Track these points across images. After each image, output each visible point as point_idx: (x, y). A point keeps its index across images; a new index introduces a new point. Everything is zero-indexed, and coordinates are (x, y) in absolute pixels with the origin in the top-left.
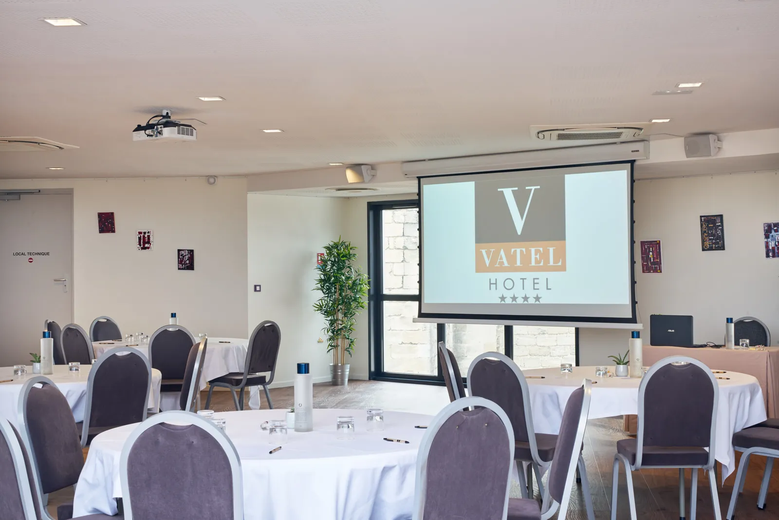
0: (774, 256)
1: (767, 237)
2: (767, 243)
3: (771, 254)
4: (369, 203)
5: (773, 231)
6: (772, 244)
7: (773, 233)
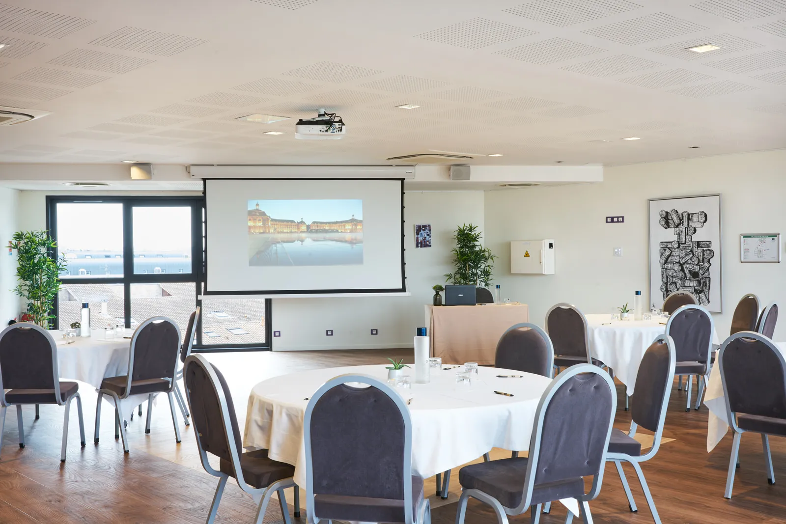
0: (421, 247)
1: (418, 234)
2: (417, 238)
3: (419, 245)
4: (47, 197)
5: (422, 230)
6: (420, 239)
7: (422, 231)
